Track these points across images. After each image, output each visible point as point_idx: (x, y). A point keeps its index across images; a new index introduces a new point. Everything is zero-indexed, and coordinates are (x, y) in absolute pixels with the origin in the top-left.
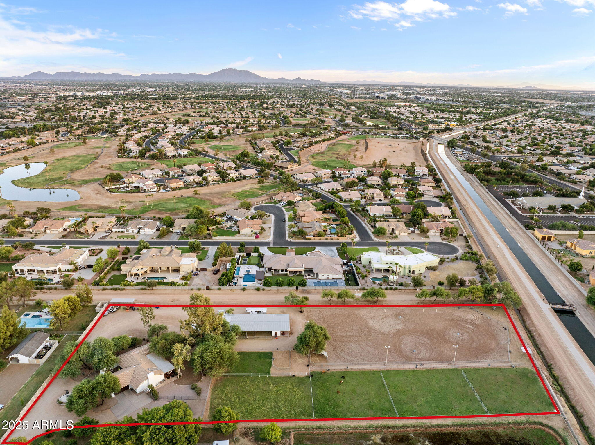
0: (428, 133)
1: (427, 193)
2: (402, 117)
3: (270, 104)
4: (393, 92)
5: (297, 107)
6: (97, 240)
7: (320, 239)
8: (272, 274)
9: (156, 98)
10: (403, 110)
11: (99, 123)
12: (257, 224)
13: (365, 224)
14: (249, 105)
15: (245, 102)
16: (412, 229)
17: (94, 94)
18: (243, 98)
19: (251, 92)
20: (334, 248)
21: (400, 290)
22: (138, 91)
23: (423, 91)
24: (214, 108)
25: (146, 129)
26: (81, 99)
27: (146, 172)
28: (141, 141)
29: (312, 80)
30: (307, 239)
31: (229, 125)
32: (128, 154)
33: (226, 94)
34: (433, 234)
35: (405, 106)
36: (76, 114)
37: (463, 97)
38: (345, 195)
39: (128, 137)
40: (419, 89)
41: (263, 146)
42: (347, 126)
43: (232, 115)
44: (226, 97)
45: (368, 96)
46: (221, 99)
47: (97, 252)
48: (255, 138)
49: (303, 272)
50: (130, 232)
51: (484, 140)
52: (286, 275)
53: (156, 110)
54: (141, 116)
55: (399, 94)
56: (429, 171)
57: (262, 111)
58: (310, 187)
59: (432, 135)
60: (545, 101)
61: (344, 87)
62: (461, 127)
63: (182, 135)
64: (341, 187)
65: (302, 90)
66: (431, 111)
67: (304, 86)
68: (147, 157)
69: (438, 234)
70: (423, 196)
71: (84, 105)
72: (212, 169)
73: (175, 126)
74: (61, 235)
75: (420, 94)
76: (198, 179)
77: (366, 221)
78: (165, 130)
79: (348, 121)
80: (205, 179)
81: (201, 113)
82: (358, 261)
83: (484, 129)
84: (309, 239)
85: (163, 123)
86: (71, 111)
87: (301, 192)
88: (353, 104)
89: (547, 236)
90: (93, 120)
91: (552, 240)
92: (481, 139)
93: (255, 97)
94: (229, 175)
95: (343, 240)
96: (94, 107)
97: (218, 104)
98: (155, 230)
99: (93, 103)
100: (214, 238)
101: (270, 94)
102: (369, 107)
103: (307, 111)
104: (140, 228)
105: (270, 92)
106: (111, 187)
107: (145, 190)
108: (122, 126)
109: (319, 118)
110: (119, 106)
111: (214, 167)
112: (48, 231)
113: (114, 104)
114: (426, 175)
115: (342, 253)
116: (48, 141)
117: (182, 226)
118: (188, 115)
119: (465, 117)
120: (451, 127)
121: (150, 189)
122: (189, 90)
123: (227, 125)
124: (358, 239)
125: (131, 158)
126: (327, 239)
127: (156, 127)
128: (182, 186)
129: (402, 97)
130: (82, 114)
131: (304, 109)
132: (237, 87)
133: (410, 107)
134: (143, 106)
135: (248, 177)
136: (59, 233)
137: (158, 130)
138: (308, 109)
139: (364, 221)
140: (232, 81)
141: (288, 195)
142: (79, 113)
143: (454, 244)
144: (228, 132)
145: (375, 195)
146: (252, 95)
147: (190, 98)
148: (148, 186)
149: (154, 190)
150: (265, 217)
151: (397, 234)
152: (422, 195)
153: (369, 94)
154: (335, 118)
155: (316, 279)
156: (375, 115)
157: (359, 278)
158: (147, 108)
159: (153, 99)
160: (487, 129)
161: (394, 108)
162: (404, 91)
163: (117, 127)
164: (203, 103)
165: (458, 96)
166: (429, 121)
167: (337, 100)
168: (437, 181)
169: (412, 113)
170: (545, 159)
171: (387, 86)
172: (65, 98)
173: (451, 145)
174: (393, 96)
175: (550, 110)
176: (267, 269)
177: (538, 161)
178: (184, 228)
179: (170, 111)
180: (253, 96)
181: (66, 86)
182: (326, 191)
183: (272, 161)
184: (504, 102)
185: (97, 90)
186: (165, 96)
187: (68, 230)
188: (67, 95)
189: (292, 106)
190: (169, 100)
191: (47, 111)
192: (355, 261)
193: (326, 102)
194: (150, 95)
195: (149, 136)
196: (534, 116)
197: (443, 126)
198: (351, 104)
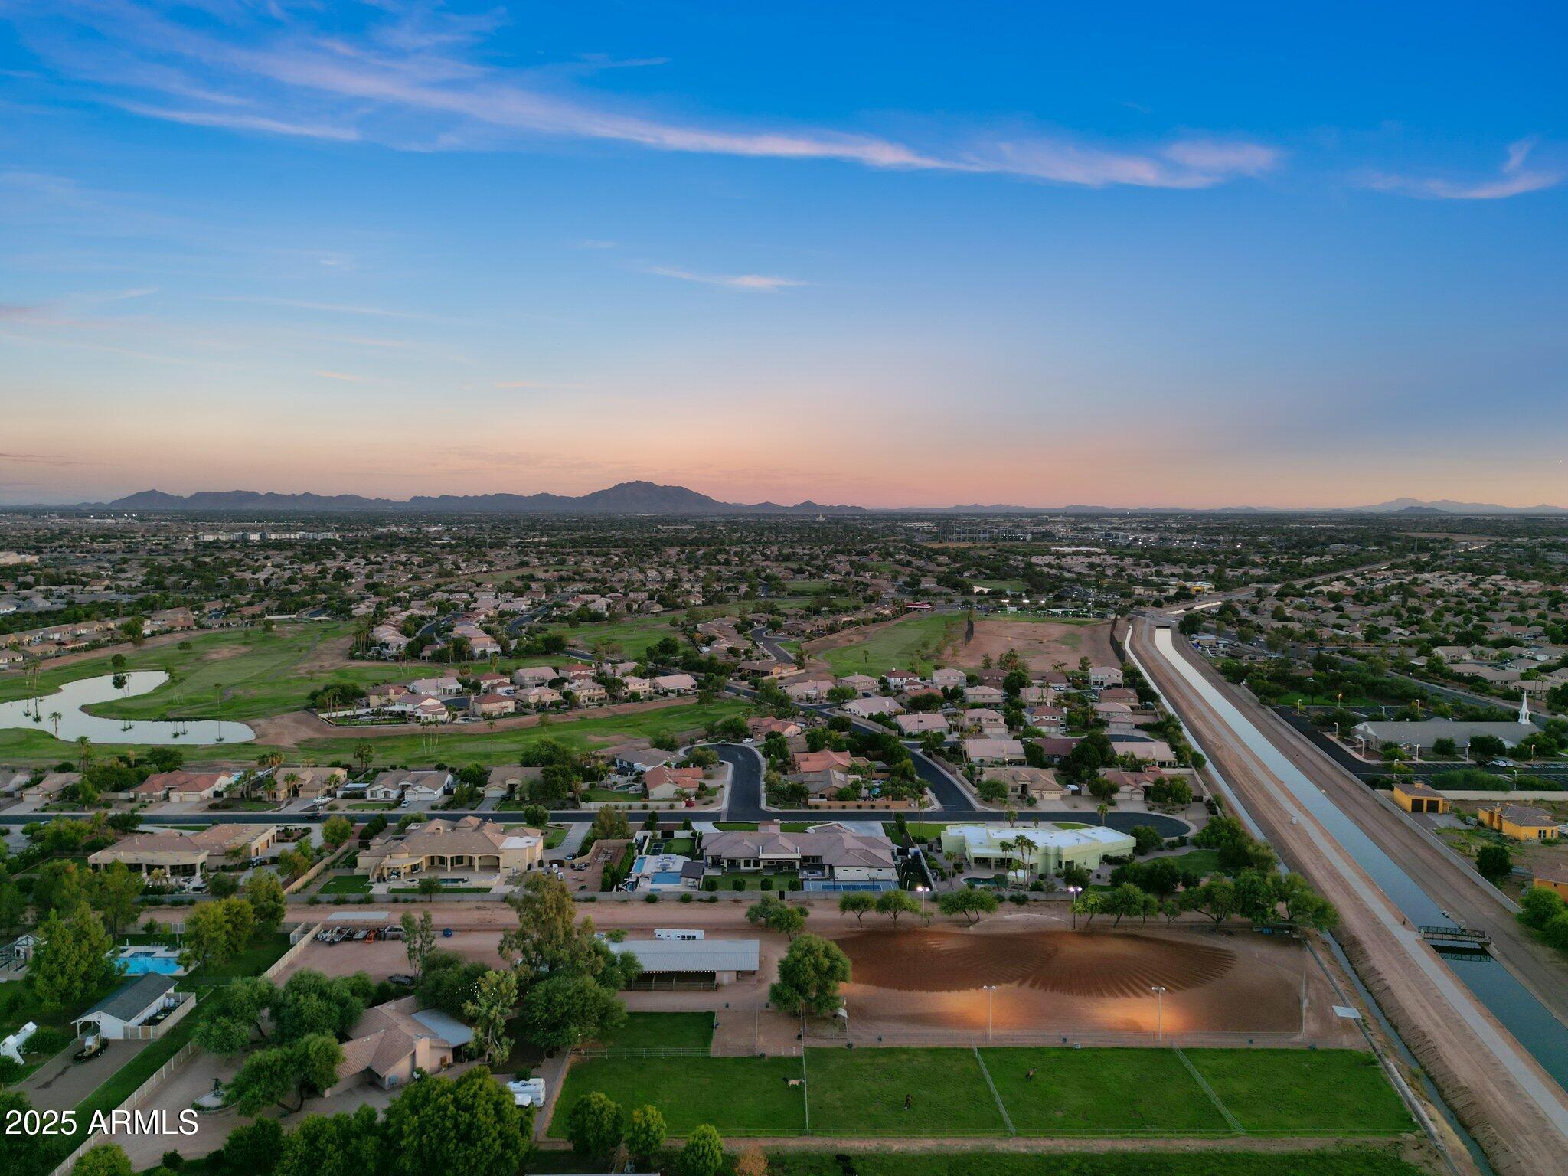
0: (1132, 606)
1: (1118, 718)
2: (1067, 575)
3: (736, 554)
4: (1048, 527)
5: (801, 559)
6: (297, 813)
7: (844, 807)
8: (723, 872)
9: (449, 545)
10: (1067, 561)
11: (304, 592)
12: (692, 777)
13: (957, 778)
14: (683, 556)
15: (672, 552)
16: (1074, 787)
17: (293, 536)
18: (669, 542)
19: (688, 532)
20: (878, 825)
21: (1035, 900)
22: (403, 530)
23: (1125, 523)
24: (595, 563)
25: (424, 603)
26: (258, 546)
27: (423, 685)
28: (411, 627)
29: (842, 507)
30: (810, 807)
31: (632, 595)
32: (379, 653)
33: (627, 536)
34: (1126, 796)
35: (1075, 553)
36: (248, 575)
37: (1229, 533)
38: (910, 723)
39: (379, 616)
40: (1115, 520)
41: (713, 631)
42: (925, 593)
43: (641, 577)
44: (626, 543)
45: (982, 536)
46: (615, 547)
47: (296, 835)
48: (694, 618)
49: (798, 864)
50: (380, 796)
51: (1278, 615)
52: (757, 873)
53: (450, 567)
54: (412, 579)
55: (1062, 531)
56: (1125, 675)
57: (714, 568)
58: (825, 711)
59: (1143, 609)
60: (1456, 537)
61: (921, 520)
62: (1220, 594)
63: (513, 614)
64: (900, 708)
65: (816, 526)
66: (1143, 562)
67: (821, 518)
68: (424, 658)
69: (1139, 797)
70: (1108, 726)
71: (267, 558)
72: (585, 677)
73: (497, 598)
74: (206, 805)
75: (1117, 529)
76: (551, 696)
77: (959, 772)
78: (472, 606)
79: (928, 584)
80: (567, 695)
81: (563, 573)
82: (935, 846)
83: (1280, 595)
84: (817, 807)
85: (465, 591)
86: (233, 570)
87: (802, 719)
88: (943, 552)
89: (1425, 799)
90: (291, 587)
91: (1440, 811)
92: (1268, 614)
93: (696, 543)
94: (626, 685)
95: (898, 807)
96: (292, 563)
97: (606, 555)
98: (440, 792)
99: (290, 554)
100: (583, 804)
101: (737, 535)
102: (981, 558)
103: (826, 566)
104: (404, 787)
105: (735, 531)
106: (334, 715)
107: (419, 718)
108: (363, 599)
109: (856, 579)
110: (356, 560)
111: (592, 673)
112: (174, 797)
113: (342, 555)
114: (1117, 685)
115: (897, 829)
116: (174, 627)
117: (508, 782)
118: (531, 578)
119: (1231, 573)
120: (1193, 592)
121: (430, 717)
122: (535, 530)
123: (626, 595)
124: (937, 806)
125: (385, 659)
126: (859, 807)
127: (448, 600)
128: (511, 710)
129: (1070, 535)
130: (261, 576)
131: (818, 563)
132: (653, 522)
133: (1089, 555)
134: (416, 560)
135: (673, 691)
136: (202, 801)
137: (455, 606)
138: (830, 562)
139: (954, 772)
140: (643, 512)
141: (769, 722)
142: (254, 573)
143: (1179, 817)
144: (629, 607)
145: (984, 722)
146: (689, 538)
147: (539, 544)
148: (426, 709)
149: (440, 718)
150: (711, 766)
151: (1036, 795)
152: (1104, 724)
153: (984, 532)
154: (895, 578)
155: (828, 879)
156: (996, 571)
157: (935, 879)
158: (427, 563)
159: (443, 546)
160: (1287, 595)
161: (1046, 557)
162: (1076, 523)
163: (350, 601)
164: (568, 554)
165: (1220, 531)
166: (1133, 581)
167: (902, 545)
168: (1146, 696)
169: (1091, 566)
170: (1439, 651)
171: (1031, 515)
172: (217, 545)
173: (1189, 626)
174: (1048, 535)
175: (1469, 556)
176: (709, 860)
177: (1419, 655)
178: (512, 786)
179: (485, 569)
180: (695, 539)
181: (219, 521)
182: (863, 717)
183: (733, 659)
184: (1342, 541)
185: (298, 529)
186: (473, 539)
187: (225, 795)
188: (224, 538)
189: (788, 558)
190: (483, 549)
191: (171, 571)
192: (926, 846)
193: (875, 548)
194: (435, 539)
195: (432, 618)
196: (1420, 568)
197: (1172, 592)
198: (937, 552)
